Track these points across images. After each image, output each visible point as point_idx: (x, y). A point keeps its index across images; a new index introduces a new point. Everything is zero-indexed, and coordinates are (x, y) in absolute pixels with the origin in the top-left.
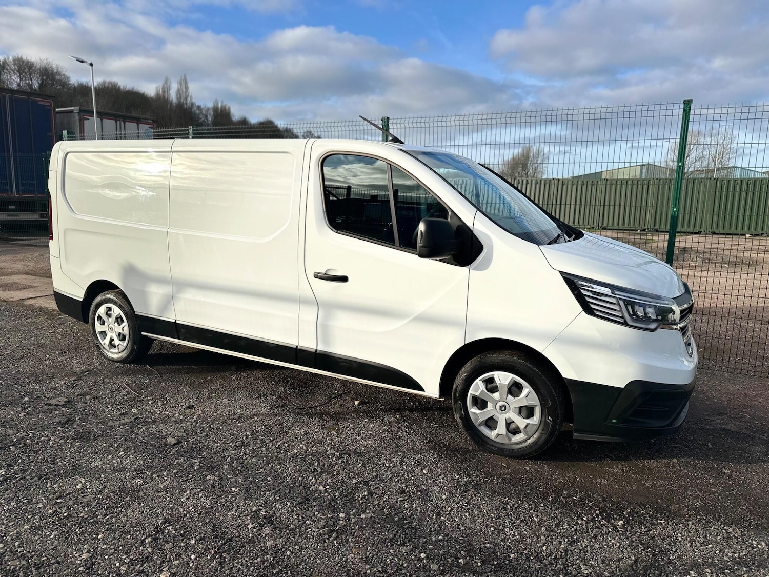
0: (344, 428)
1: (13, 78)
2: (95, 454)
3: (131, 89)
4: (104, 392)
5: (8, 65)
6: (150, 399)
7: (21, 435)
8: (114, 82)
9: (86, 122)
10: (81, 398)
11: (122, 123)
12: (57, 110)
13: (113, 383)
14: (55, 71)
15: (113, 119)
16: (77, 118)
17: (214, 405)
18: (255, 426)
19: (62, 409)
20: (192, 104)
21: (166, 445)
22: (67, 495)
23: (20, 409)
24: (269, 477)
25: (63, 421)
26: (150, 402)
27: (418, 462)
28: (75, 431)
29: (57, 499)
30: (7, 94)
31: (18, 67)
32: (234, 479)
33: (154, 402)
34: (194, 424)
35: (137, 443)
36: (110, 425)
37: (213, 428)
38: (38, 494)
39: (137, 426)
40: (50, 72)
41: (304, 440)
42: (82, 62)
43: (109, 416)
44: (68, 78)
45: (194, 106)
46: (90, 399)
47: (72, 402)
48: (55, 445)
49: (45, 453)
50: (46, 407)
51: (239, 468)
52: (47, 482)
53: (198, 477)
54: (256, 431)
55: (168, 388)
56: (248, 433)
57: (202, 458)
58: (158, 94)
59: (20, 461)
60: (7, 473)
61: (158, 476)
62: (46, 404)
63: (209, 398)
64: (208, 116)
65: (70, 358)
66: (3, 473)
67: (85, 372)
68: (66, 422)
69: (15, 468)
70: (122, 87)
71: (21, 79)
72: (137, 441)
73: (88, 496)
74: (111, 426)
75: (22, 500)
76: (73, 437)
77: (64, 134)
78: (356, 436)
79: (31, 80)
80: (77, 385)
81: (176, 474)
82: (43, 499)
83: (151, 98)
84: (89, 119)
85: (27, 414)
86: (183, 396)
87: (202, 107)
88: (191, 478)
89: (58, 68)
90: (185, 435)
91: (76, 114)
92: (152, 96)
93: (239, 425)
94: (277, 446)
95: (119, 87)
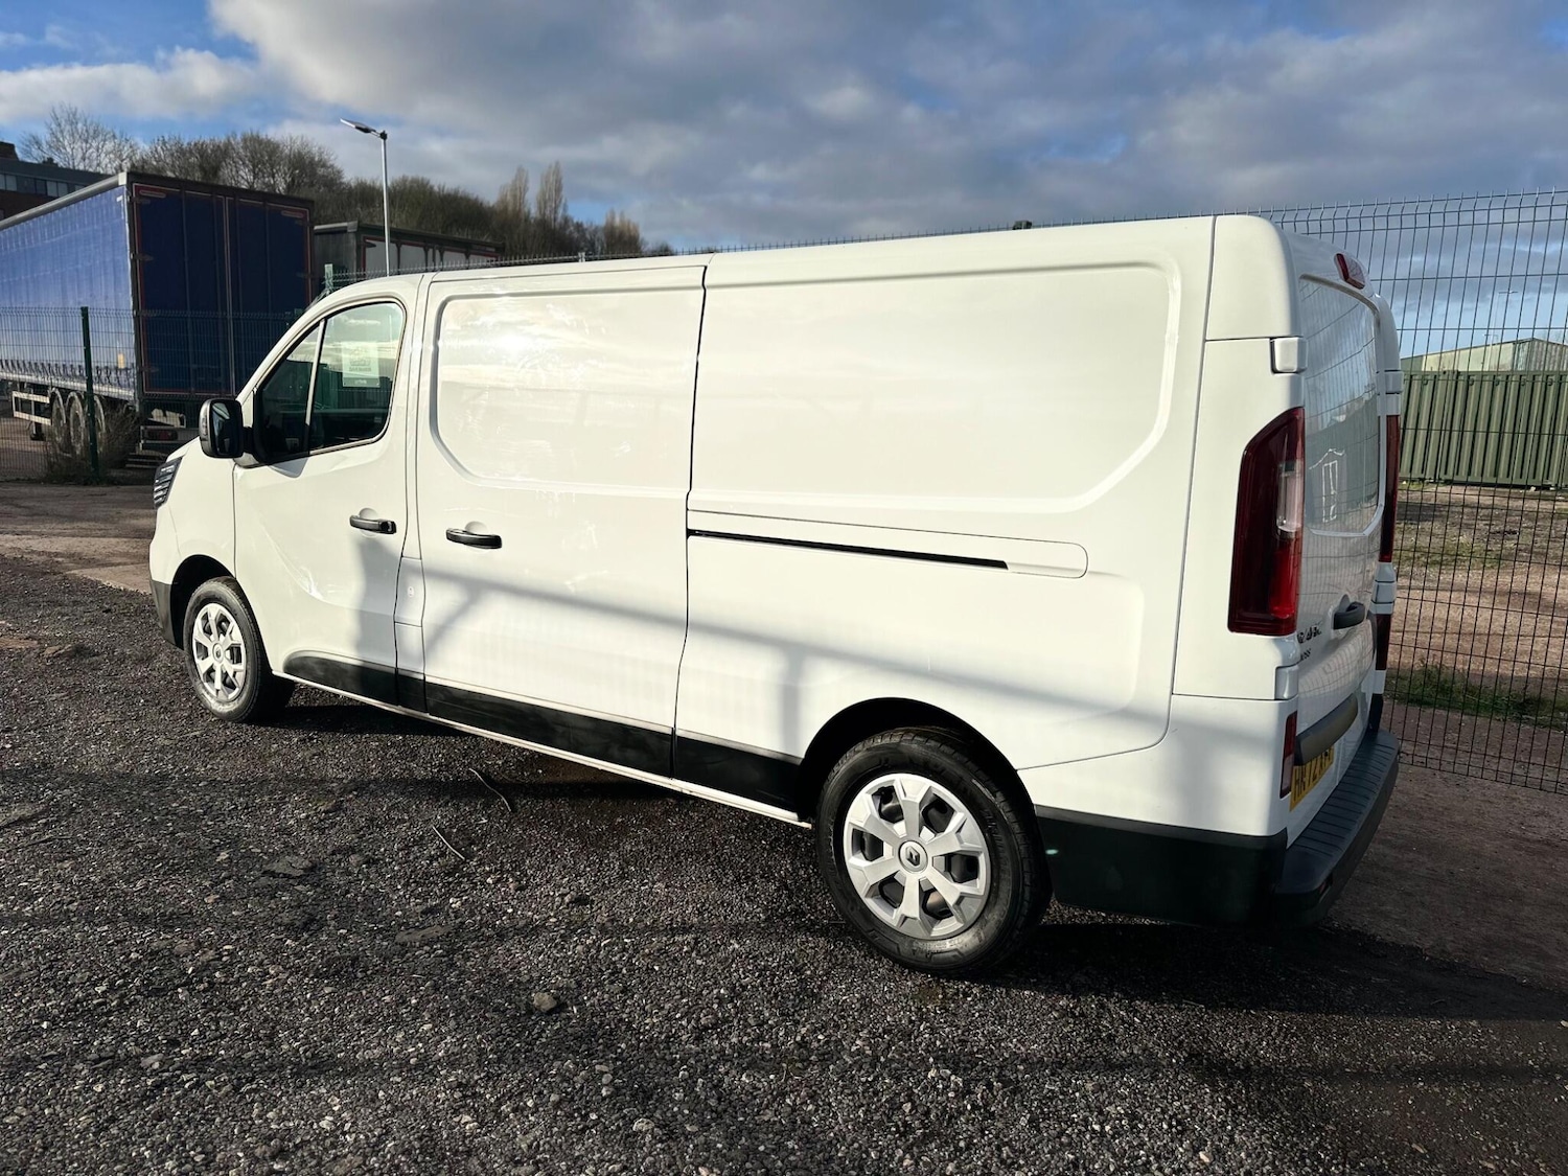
0: (957, 994)
1: (241, 173)
2: (365, 1023)
3: (453, 193)
4: (389, 845)
5: (233, 149)
6: (490, 872)
7: (204, 958)
8: (423, 179)
9: (369, 251)
10: (340, 861)
11: (437, 253)
12: (316, 228)
13: (408, 824)
14: (316, 159)
15: (420, 246)
16: (353, 242)
17: (634, 896)
18: (737, 971)
19: (298, 888)
20: (566, 220)
21: (530, 1011)
22: (296, 1146)
23: (207, 884)
24: (790, 1138)
25: (298, 923)
26: (489, 880)
27: (1179, 1123)
28: (323, 951)
29: (273, 1158)
30: (225, 197)
31: (251, 152)
32: (702, 1139)
33: (499, 880)
34: (593, 951)
35: (463, 997)
36: (401, 942)
37: (639, 969)
38: (229, 1140)
39: (461, 948)
40: (307, 162)
41: (863, 1026)
42: (366, 130)
43: (399, 913)
44: (339, 172)
45: (570, 223)
46: (359, 865)
47: (320, 869)
48: (276, 991)
49: (254, 1011)
50: (263, 880)
51: (712, 1102)
52: (253, 1101)
53: (614, 1122)
54: (741, 985)
55: (530, 841)
56: (722, 991)
57: (617, 1059)
58: (503, 201)
59: (196, 1032)
60: (165, 1067)
61: (515, 1110)
62: (265, 872)
63: (622, 877)
64: (596, 243)
65: (321, 754)
66: (156, 1066)
67: (351, 792)
68: (305, 927)
69: (183, 1052)
70: (436, 189)
71: (255, 176)
72: (461, 994)
73: (345, 1156)
74: (404, 945)
75: (192, 1153)
76: (318, 969)
77: (327, 270)
78: (994, 1024)
79: (274, 177)
80: (333, 825)
81: (557, 1105)
82: (241, 1155)
83: (489, 208)
84: (374, 246)
85: (223, 897)
86: (564, 867)
87: (585, 226)
88: (596, 1123)
89: (321, 154)
90: (573, 986)
91: (351, 236)
92: (491, 204)
93: (699, 962)
94: (798, 1038)
95: (432, 188)
